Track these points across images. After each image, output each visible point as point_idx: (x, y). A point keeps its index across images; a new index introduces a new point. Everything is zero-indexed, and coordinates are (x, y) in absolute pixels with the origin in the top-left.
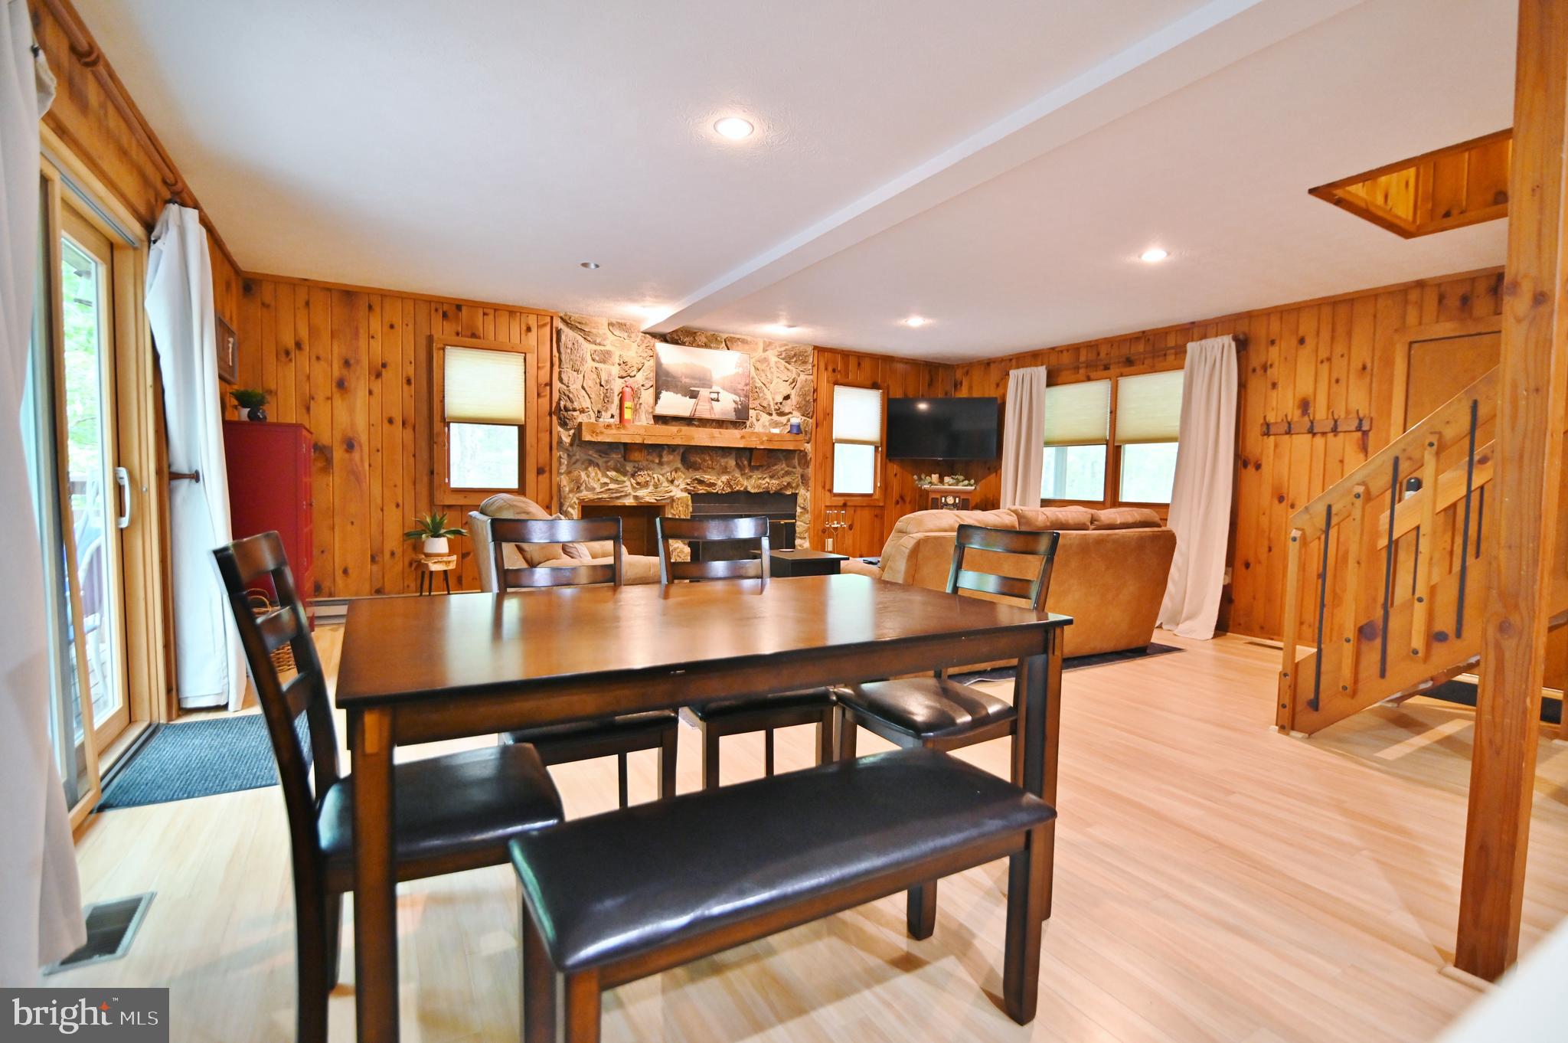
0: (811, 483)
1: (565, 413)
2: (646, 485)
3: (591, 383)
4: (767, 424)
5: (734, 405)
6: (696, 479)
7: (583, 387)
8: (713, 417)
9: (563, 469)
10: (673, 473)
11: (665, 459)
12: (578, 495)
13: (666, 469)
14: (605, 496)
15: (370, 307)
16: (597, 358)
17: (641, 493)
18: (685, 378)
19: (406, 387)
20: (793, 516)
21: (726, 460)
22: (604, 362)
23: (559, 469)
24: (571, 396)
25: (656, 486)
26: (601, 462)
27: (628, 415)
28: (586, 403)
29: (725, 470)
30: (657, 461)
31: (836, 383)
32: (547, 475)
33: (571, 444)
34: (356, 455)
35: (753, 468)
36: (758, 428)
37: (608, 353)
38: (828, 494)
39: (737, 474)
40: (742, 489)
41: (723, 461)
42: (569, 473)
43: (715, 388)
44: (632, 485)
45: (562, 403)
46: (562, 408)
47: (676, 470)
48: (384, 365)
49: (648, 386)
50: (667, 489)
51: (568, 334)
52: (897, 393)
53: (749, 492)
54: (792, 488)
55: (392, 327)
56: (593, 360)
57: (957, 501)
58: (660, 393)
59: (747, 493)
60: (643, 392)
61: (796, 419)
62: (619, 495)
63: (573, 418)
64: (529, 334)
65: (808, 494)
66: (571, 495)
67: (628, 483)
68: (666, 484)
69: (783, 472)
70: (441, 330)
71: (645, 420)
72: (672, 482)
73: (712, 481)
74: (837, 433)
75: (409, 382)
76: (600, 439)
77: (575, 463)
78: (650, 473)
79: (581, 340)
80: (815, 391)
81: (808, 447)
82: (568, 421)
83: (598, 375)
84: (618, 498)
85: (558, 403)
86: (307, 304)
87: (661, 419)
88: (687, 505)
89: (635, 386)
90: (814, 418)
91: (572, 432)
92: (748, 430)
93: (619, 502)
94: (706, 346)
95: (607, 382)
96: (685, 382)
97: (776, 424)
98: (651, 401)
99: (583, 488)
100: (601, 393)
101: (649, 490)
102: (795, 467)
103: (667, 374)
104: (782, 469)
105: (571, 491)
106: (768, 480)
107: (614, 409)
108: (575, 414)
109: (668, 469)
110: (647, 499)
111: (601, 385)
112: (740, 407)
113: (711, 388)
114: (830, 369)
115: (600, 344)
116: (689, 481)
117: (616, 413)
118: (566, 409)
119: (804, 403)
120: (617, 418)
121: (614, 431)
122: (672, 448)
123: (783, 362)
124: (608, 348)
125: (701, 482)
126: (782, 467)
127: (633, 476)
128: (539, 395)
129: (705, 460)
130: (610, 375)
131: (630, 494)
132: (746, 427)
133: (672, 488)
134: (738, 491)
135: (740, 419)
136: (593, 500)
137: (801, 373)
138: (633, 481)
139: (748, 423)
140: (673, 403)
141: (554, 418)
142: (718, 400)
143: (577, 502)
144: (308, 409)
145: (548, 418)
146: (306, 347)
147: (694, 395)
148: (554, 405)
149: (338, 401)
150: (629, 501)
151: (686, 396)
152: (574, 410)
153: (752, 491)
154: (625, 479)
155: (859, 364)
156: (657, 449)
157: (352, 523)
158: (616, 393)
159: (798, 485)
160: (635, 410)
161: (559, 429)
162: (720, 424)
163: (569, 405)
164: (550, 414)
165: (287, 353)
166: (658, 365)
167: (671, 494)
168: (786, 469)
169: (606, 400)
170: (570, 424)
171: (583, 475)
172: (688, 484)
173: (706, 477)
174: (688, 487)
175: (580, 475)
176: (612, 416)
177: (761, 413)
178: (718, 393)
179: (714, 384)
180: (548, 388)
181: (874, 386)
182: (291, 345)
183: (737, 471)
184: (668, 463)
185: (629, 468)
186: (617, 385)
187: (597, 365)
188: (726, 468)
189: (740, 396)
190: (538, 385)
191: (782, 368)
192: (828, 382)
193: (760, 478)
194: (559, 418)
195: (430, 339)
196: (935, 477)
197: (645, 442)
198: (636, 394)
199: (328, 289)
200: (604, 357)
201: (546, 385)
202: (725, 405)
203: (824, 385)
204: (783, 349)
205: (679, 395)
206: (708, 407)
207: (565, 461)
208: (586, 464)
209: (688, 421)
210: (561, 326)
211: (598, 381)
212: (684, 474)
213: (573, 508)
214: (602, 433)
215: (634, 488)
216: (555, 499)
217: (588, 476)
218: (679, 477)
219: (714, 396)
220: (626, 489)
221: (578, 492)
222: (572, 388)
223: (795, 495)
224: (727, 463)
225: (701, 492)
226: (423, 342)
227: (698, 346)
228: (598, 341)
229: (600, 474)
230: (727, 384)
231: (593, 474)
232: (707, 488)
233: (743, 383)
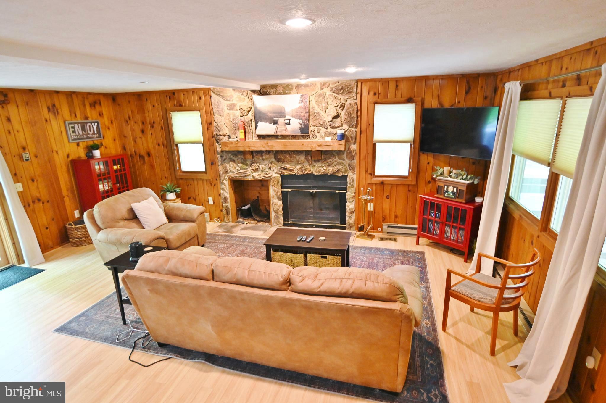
0: (357, 169)
1: (218, 137)
2: (257, 170)
3: (227, 121)
4: (323, 135)
5: (299, 126)
6: (282, 167)
7: (223, 123)
8: (287, 133)
9: (220, 163)
10: (270, 164)
11: (264, 157)
12: (228, 175)
13: (266, 162)
14: (238, 176)
15: (147, 100)
17: (255, 174)
18: (270, 113)
19: (162, 130)
20: (345, 189)
21: (299, 156)
22: (232, 109)
23: (218, 163)
24: (219, 128)
25: (262, 171)
26: (235, 159)
27: (242, 136)
28: (226, 131)
29: (298, 163)
30: (261, 158)
31: (376, 103)
32: (215, 165)
33: (222, 151)
35: (315, 161)
36: (318, 138)
37: (234, 105)
38: (371, 176)
39: (306, 164)
40: (309, 173)
41: (297, 158)
42: (222, 165)
43: (287, 117)
44: (251, 170)
45: (216, 132)
46: (217, 134)
47: (272, 163)
48: (154, 122)
49: (252, 119)
50: (267, 172)
51: (215, 98)
52: (429, 104)
53: (314, 174)
54: (343, 172)
55: (154, 106)
56: (228, 109)
57: (455, 191)
58: (257, 123)
59: (312, 174)
62: (244, 175)
63: (221, 139)
64: (201, 101)
65: (355, 176)
66: (224, 175)
67: (249, 170)
68: (267, 170)
69: (336, 163)
70: (169, 104)
72: (270, 168)
73: (291, 168)
74: (377, 136)
75: (162, 128)
76: (228, 149)
77: (224, 160)
78: (258, 164)
79: (221, 100)
80: (360, 110)
81: (353, 147)
83: (230, 117)
84: (245, 176)
86: (129, 102)
87: (260, 137)
88: (278, 181)
89: (247, 121)
90: (358, 127)
91: (221, 146)
92: (310, 140)
93: (246, 179)
94: (284, 93)
96: (270, 116)
98: (254, 127)
99: (229, 171)
100: (232, 125)
101: (259, 173)
102: (344, 160)
103: (260, 112)
104: (335, 161)
105: (223, 173)
106: (325, 167)
108: (221, 137)
109: (268, 162)
110: (258, 178)
111: (233, 122)
112: (303, 126)
113: (285, 117)
114: (372, 93)
115: (229, 101)
116: (279, 168)
119: (349, 119)
122: (268, 152)
123: (334, 94)
124: (234, 102)
125: (285, 169)
127: (251, 166)
128: (208, 129)
129: (286, 157)
130: (234, 116)
131: (250, 175)
132: (309, 137)
133: (270, 172)
134: (307, 174)
135: (305, 132)
136: (234, 177)
137: (348, 100)
138: (251, 168)
140: (265, 128)
141: (214, 140)
142: (289, 124)
143: (227, 178)
144: (135, 142)
145: (212, 140)
146: (132, 119)
147: (275, 122)
148: (214, 133)
149: (143, 139)
150: (250, 178)
151: (271, 123)
152: (221, 135)
153: (316, 174)
154: (247, 167)
155: (397, 86)
157: (154, 184)
159: (346, 171)
161: (217, 144)
162: (294, 137)
163: (219, 133)
164: (213, 138)
165: (127, 122)
166: (255, 108)
167: (270, 175)
168: (339, 161)
169: (235, 128)
170: (220, 142)
171: (228, 166)
172: (278, 170)
173: (287, 166)
174: (278, 172)
176: (236, 137)
177: (320, 128)
178: (289, 120)
179: (286, 115)
180: (210, 126)
181: (409, 101)
182: (128, 119)
183: (306, 162)
184: (267, 159)
185: (248, 162)
186: (238, 121)
187: (230, 112)
188: (299, 161)
189: (302, 120)
190: (207, 125)
191: (334, 98)
192: (370, 102)
193: (320, 167)
194: (216, 140)
195: (166, 109)
196: (446, 170)
199: (133, 95)
200: (232, 107)
201: (209, 124)
202: (295, 126)
203: (366, 105)
204: (334, 86)
205: (268, 123)
206: (284, 129)
207: (220, 160)
208: (229, 160)
209: (275, 136)
210: (213, 95)
211: (230, 120)
212: (276, 164)
213: (226, 181)
215: (252, 172)
217: (230, 166)
218: (273, 166)
219: (287, 122)
220: (248, 172)
221: (227, 173)
222: (219, 124)
223: (345, 177)
224: (300, 158)
225: (285, 174)
226: (164, 111)
227: (279, 94)
228: (228, 99)
229: (235, 165)
230: (294, 114)
231: (232, 166)
232: (289, 172)
233: (304, 112)
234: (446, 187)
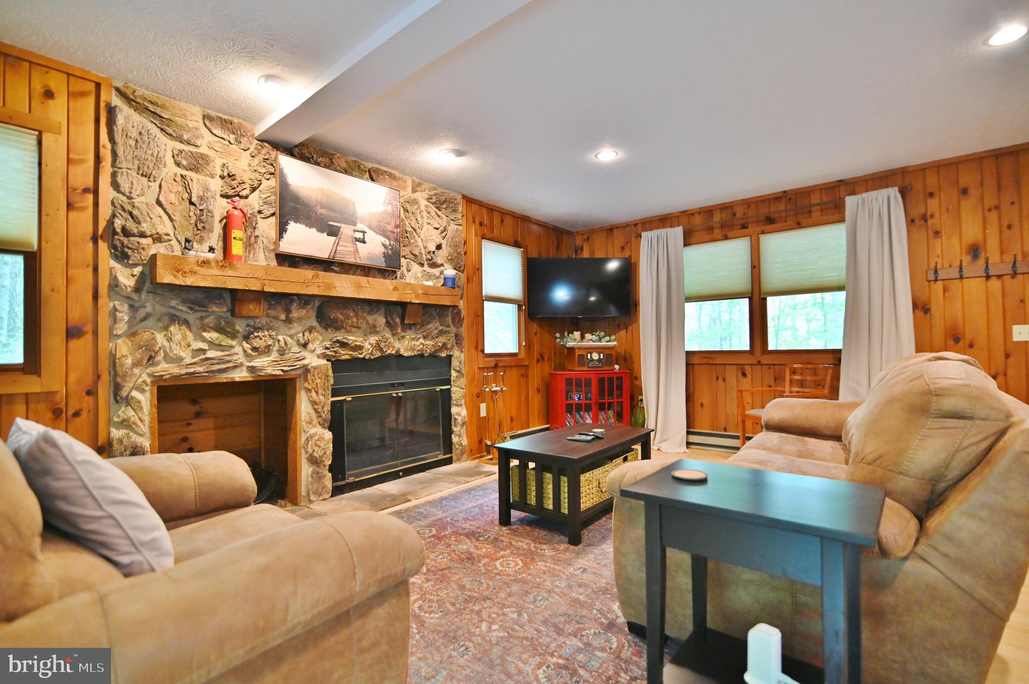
0: (465, 343)
1: (125, 240)
2: (267, 350)
3: (172, 197)
4: (420, 275)
5: (383, 250)
6: (338, 341)
7: (159, 203)
8: (358, 261)
9: (121, 328)
10: (307, 334)
11: (295, 314)
12: (150, 370)
13: (297, 328)
16: (184, 163)
17: (260, 362)
18: (321, 208)
20: (448, 382)
21: (373, 317)
22: (195, 169)
23: (111, 329)
24: (135, 212)
25: (282, 352)
26: (192, 317)
27: (237, 248)
28: (165, 227)
29: (373, 330)
30: (283, 317)
31: (484, 237)
32: (89, 338)
33: (137, 289)
35: (406, 327)
36: (410, 278)
37: (203, 157)
38: (480, 354)
39: (388, 334)
40: (394, 352)
41: (370, 319)
42: (132, 335)
43: (360, 226)
44: (245, 351)
45: (118, 223)
46: (119, 230)
47: (311, 330)
49: (268, 211)
50: (298, 355)
51: (126, 116)
52: (534, 254)
53: (401, 356)
54: (447, 349)
56: (178, 164)
57: (602, 357)
58: (287, 223)
59: (399, 356)
60: (260, 221)
61: (450, 272)
62: (223, 366)
63: (139, 248)
64: (53, 103)
65: (462, 355)
66: (137, 371)
67: (238, 350)
68: (296, 349)
69: (437, 331)
71: (263, 259)
72: (305, 346)
73: (358, 344)
74: (486, 287)
76: (190, 281)
77: (143, 320)
78: (274, 333)
79: (155, 131)
80: (465, 243)
81: (461, 304)
82: (130, 252)
83: (187, 188)
84: (222, 371)
85: (111, 223)
87: (287, 260)
88: (327, 376)
89: (249, 212)
90: (465, 272)
91: (137, 270)
92: (398, 280)
93: (224, 378)
94: (346, 172)
95: (201, 198)
96: (321, 214)
97: (429, 277)
98: (273, 234)
99: (159, 358)
100: (192, 214)
101: (272, 358)
102: (448, 326)
103: (296, 199)
104: (436, 329)
105: (136, 364)
106: (422, 340)
107: (215, 238)
108: (143, 241)
109: (300, 329)
110: (270, 371)
111: (191, 203)
112: (390, 252)
113: (355, 225)
114: (477, 221)
115: (188, 143)
116: (328, 344)
117: (219, 246)
118: (126, 232)
119: (455, 254)
120: (219, 254)
121: (215, 271)
122: (304, 300)
123: (433, 207)
124: (203, 150)
125: (343, 345)
126: (434, 326)
127: (246, 338)
128: (70, 206)
129: (348, 317)
130: (207, 189)
131: (242, 365)
132: (396, 278)
133: (304, 353)
134: (390, 355)
135: (390, 267)
136: (179, 377)
137: (452, 222)
138: (247, 346)
139: (399, 274)
140: (304, 240)
141: (103, 246)
142: (363, 242)
143: (149, 380)
145: (91, 245)
147: (333, 232)
148: (102, 225)
150: (241, 375)
151: (322, 232)
152: (142, 235)
153: (406, 354)
154: (234, 343)
155: (502, 221)
156: (283, 300)
158: (217, 218)
159: (453, 346)
160: (249, 245)
161: (113, 264)
162: (366, 270)
163: (131, 225)
164: (95, 239)
166: (284, 185)
167: (305, 362)
168: (441, 328)
169: (201, 225)
170: (134, 257)
171: (160, 338)
172: (327, 348)
173: (350, 338)
174: (328, 352)
175: (154, 339)
176: (211, 250)
177: (412, 262)
178: (364, 232)
179: (358, 221)
180: (90, 197)
181: (516, 244)
183: (387, 329)
184: (300, 319)
185: (240, 326)
186: (220, 207)
187: (184, 172)
188: (375, 326)
189: (389, 238)
190: (69, 190)
191: (434, 214)
192: (476, 235)
193: (413, 339)
194: (113, 247)
196: (577, 334)
197: (267, 289)
198: (249, 222)
200: (198, 164)
201: (86, 191)
202: (373, 248)
203: (473, 239)
204: (433, 193)
205: (314, 230)
206: (352, 249)
207: (124, 316)
208: (166, 319)
209: (325, 264)
210: (116, 101)
211: (186, 196)
212: (321, 335)
213: (142, 391)
214: (193, 272)
215: (247, 355)
216: (105, 378)
217: (169, 340)
218: (315, 339)
219: (359, 235)
220: (235, 358)
221: (153, 365)
222: (137, 201)
223: (450, 357)
224: (375, 320)
225: (344, 357)
227: (336, 170)
228: (185, 137)
229: (190, 336)
230: (374, 223)
231: (178, 337)
232: (351, 353)
233: (393, 224)
234: (589, 355)
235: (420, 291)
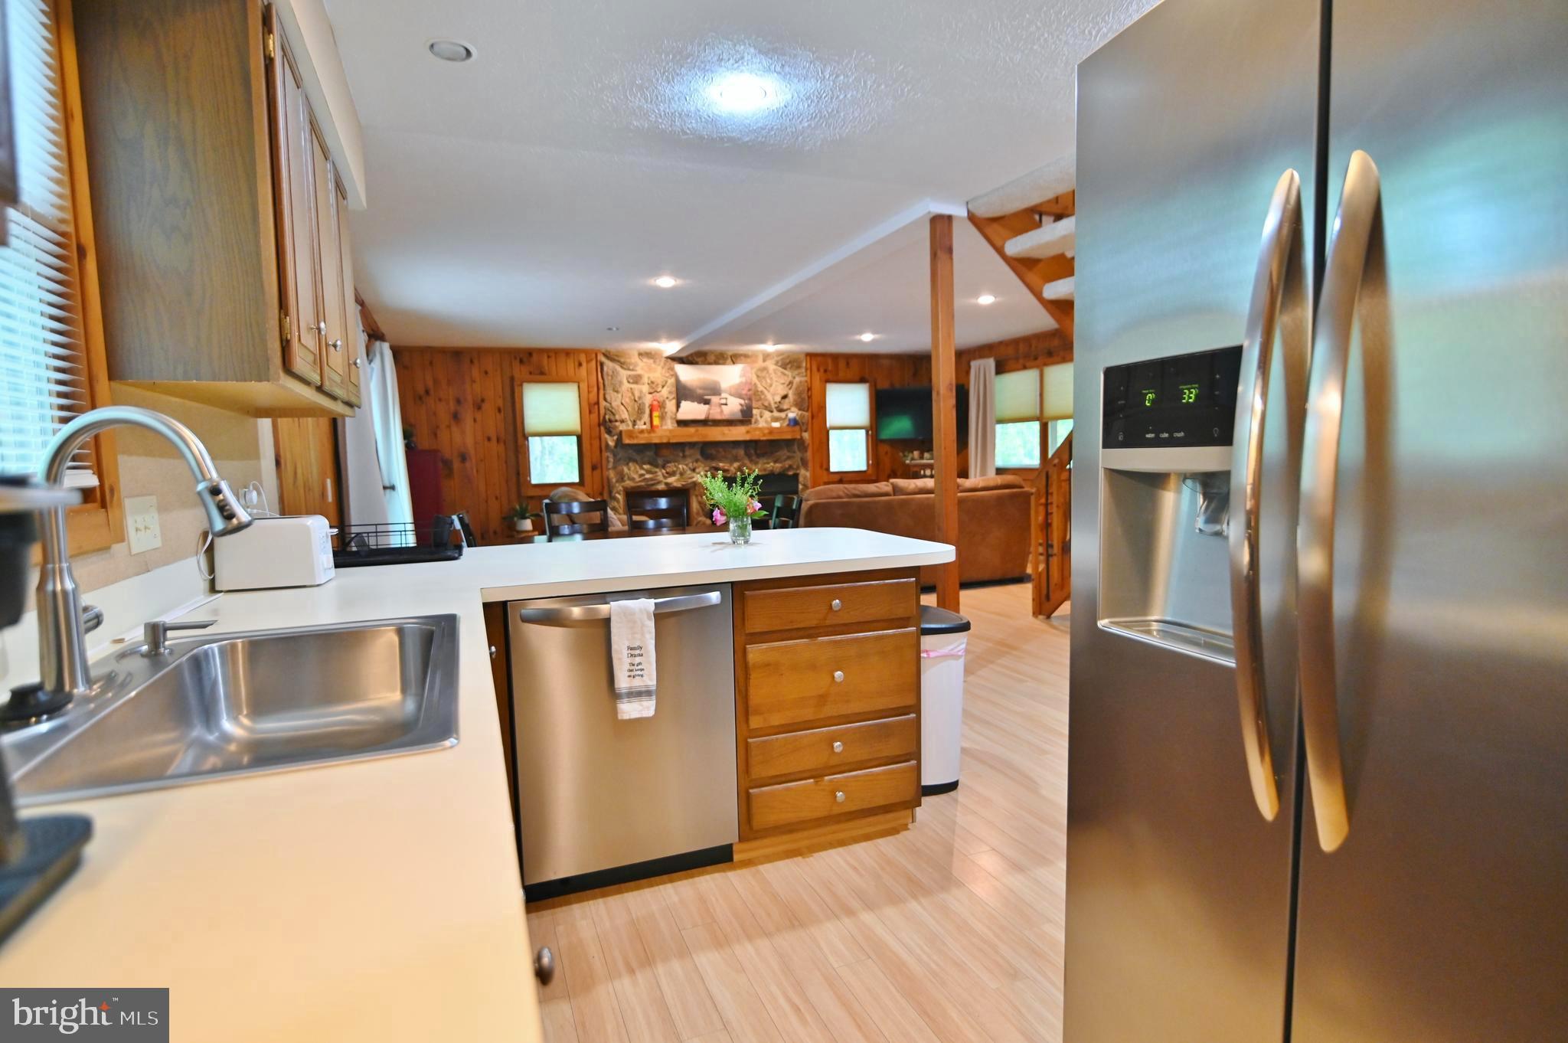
0: (810, 464)
1: (610, 424)
2: (672, 474)
3: (627, 400)
4: (769, 419)
5: (740, 407)
6: (714, 467)
7: (622, 404)
8: (724, 418)
9: (611, 465)
11: (687, 453)
12: (623, 484)
13: (689, 460)
14: (643, 484)
15: (471, 361)
16: (631, 381)
17: (671, 480)
18: (700, 389)
19: (498, 414)
20: (796, 492)
21: (736, 451)
22: (636, 382)
23: (607, 466)
24: (613, 411)
25: (682, 474)
26: (638, 458)
27: (656, 421)
28: (625, 415)
29: (736, 459)
30: (681, 455)
31: (828, 381)
32: (599, 471)
33: (616, 446)
34: (468, 464)
35: (759, 456)
36: (762, 424)
37: (639, 376)
38: (825, 472)
39: (747, 461)
41: (734, 452)
42: (614, 468)
43: (723, 395)
44: (663, 474)
45: (607, 417)
46: (607, 420)
47: (697, 461)
48: (483, 401)
49: (671, 397)
50: (690, 476)
51: (609, 365)
52: (884, 385)
54: (793, 469)
55: (486, 373)
56: (629, 382)
58: (680, 403)
60: (667, 401)
61: (792, 414)
62: (651, 482)
63: (616, 427)
64: (581, 368)
65: (808, 474)
66: (617, 485)
67: (660, 474)
68: (689, 472)
69: (785, 457)
70: (518, 371)
71: (670, 425)
72: (694, 470)
73: (726, 468)
74: (831, 420)
75: (499, 410)
76: (635, 441)
77: (619, 461)
78: (676, 464)
79: (618, 368)
80: (809, 389)
81: (806, 435)
82: (612, 430)
83: (633, 394)
84: (653, 485)
85: (604, 417)
86: (431, 363)
87: (682, 423)
89: (661, 399)
90: (810, 410)
91: (615, 438)
92: (753, 426)
93: (654, 488)
94: (716, 363)
95: (640, 398)
96: (700, 393)
97: (776, 419)
98: (674, 409)
99: (626, 478)
100: (636, 406)
101: (676, 478)
102: (794, 452)
103: (685, 387)
104: (784, 455)
105: (617, 482)
106: (772, 464)
107: (646, 417)
108: (617, 424)
110: (675, 484)
111: (635, 401)
112: (745, 408)
113: (720, 394)
114: (822, 370)
115: (633, 370)
116: (707, 469)
117: (648, 421)
118: (610, 421)
119: (800, 400)
120: (648, 424)
121: (646, 435)
122: (692, 445)
123: (780, 369)
124: (639, 371)
125: (717, 469)
126: (783, 453)
127: (664, 467)
128: (590, 412)
129: (719, 452)
130: (641, 392)
131: (661, 481)
132: (751, 424)
133: (694, 475)
135: (746, 417)
136: (633, 488)
137: (796, 376)
138: (664, 471)
139: (753, 420)
140: (691, 410)
141: (602, 428)
142: (726, 404)
143: (622, 489)
144: (435, 435)
145: (598, 428)
146: (432, 392)
147: (707, 402)
148: (601, 418)
149: (454, 429)
150: (661, 487)
151: (700, 404)
152: (616, 421)
154: (657, 470)
155: (847, 364)
156: (680, 446)
158: (647, 405)
159: (798, 468)
160: (662, 418)
161: (607, 436)
162: (730, 422)
163: (612, 418)
164: (599, 425)
165: (420, 398)
166: (678, 381)
167: (694, 479)
168: (788, 454)
169: (640, 411)
170: (614, 432)
171: (626, 469)
175: (623, 469)
176: (645, 424)
177: (763, 411)
178: (726, 399)
179: (722, 392)
180: (596, 407)
181: (862, 380)
183: (746, 458)
184: (690, 456)
185: (660, 461)
186: (648, 400)
187: (633, 386)
188: (736, 457)
189: (744, 399)
190: (589, 405)
191: (779, 374)
192: (820, 379)
193: (765, 463)
194: (606, 428)
195: (512, 379)
196: (916, 454)
197: (671, 441)
198: (662, 406)
199: (443, 351)
200: (636, 380)
201: (595, 404)
202: (733, 406)
203: (817, 383)
204: (780, 360)
205: (696, 403)
206: (719, 411)
207: (611, 460)
208: (628, 460)
209: (704, 422)
210: (603, 359)
211: (633, 398)
212: (704, 463)
213: (620, 494)
214: (637, 437)
215: (665, 478)
216: (606, 488)
217: (629, 469)
218: (699, 467)
219: (723, 401)
220: (658, 478)
221: (623, 482)
222: (614, 404)
223: (796, 476)
224: (737, 453)
226: (507, 382)
227: (710, 364)
228: (631, 368)
229: (638, 467)
230: (733, 391)
231: (632, 468)
233: (747, 389)
235: (766, 431)
